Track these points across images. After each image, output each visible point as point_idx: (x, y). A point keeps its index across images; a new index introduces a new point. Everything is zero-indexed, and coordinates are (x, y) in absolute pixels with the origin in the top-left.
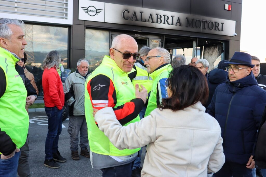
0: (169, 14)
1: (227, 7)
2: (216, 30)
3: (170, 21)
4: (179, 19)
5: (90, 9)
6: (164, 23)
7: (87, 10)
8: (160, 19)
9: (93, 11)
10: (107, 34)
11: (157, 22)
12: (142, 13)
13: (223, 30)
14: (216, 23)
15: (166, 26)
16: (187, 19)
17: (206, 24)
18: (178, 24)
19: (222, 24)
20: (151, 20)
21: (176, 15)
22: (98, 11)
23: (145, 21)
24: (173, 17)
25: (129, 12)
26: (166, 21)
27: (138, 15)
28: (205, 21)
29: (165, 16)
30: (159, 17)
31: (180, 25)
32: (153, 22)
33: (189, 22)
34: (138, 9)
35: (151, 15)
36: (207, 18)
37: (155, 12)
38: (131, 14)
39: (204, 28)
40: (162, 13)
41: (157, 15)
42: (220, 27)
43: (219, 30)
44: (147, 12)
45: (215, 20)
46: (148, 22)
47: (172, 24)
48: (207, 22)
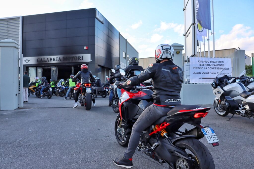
0: (55, 57)
1: (85, 48)
2: (79, 60)
3: (56, 60)
4: (60, 58)
5: (26, 60)
6: (53, 61)
7: (25, 61)
8: (52, 59)
9: (27, 61)
10: (35, 68)
11: (50, 61)
12: (44, 59)
13: (83, 59)
14: (79, 57)
15: (54, 62)
16: (64, 58)
17: (73, 59)
18: (60, 60)
19: (82, 57)
20: (48, 61)
21: (58, 57)
22: (29, 61)
23: (46, 61)
24: (57, 58)
25: (39, 59)
26: (54, 60)
27: (43, 60)
28: (72, 57)
29: (53, 58)
30: (51, 59)
31: (60, 61)
32: (49, 61)
33: (64, 59)
34: (42, 57)
35: (48, 59)
36: (74, 55)
37: (49, 57)
38: (40, 59)
39: (72, 60)
40: (52, 57)
41: (50, 58)
42: (81, 58)
43: (80, 60)
44: (46, 57)
45: (78, 55)
46: (47, 61)
47: (57, 61)
48: (74, 57)
